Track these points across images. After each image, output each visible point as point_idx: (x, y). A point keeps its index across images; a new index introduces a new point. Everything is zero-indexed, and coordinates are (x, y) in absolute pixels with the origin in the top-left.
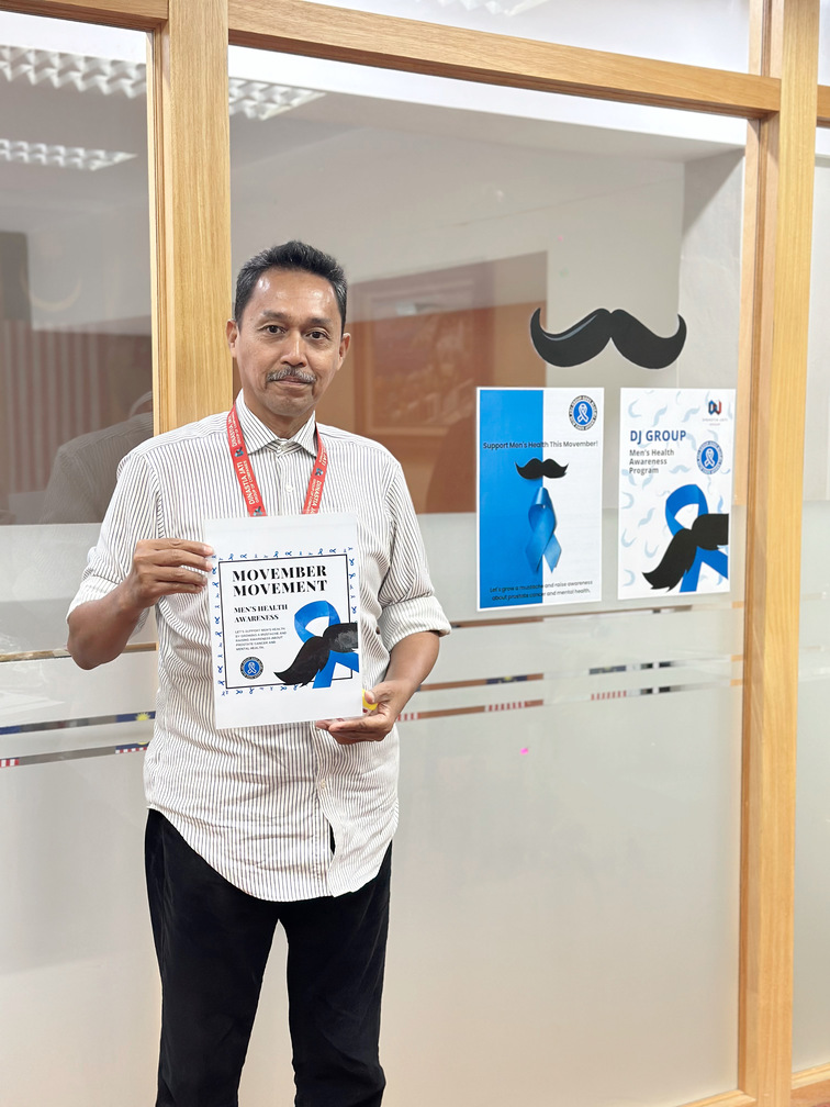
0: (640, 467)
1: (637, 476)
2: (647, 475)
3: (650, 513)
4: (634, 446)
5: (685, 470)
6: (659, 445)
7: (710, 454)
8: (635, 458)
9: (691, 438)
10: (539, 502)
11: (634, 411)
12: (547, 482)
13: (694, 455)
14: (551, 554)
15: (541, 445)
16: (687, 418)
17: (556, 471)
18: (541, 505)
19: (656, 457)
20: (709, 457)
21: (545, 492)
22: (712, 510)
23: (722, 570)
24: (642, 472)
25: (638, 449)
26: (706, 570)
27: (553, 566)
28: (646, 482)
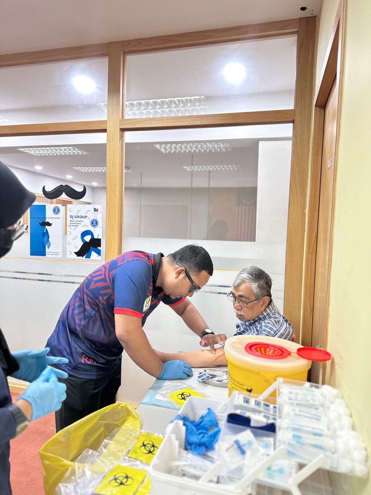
0: (73, 224)
1: (72, 227)
3: (76, 237)
4: (71, 219)
5: (87, 226)
6: (79, 219)
8: (71, 222)
9: (88, 217)
10: (45, 231)
11: (71, 210)
12: (47, 227)
13: (90, 222)
14: (48, 244)
15: (45, 218)
16: (87, 212)
17: (49, 224)
18: (45, 233)
19: (78, 222)
20: (94, 223)
21: (46, 229)
22: (96, 237)
23: (99, 254)
24: (74, 226)
26: (93, 253)
27: (49, 247)
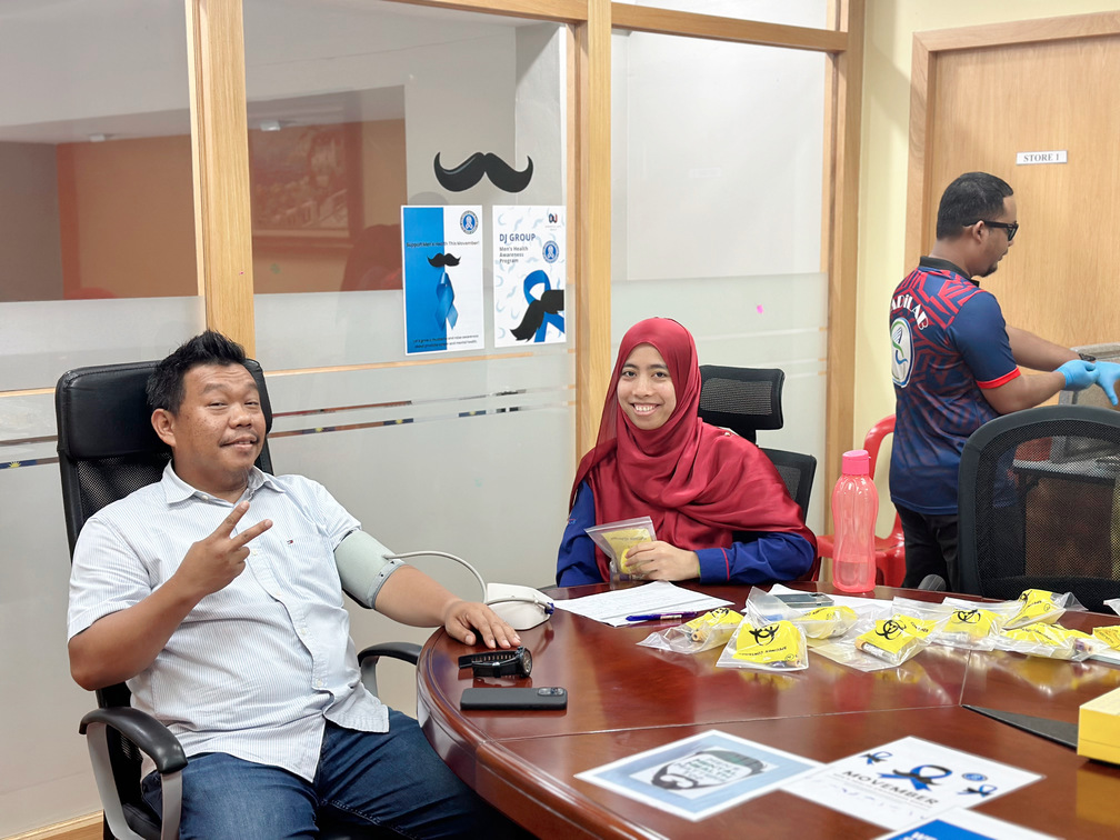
0: (506, 258)
1: (504, 264)
2: (511, 264)
3: (514, 290)
4: (502, 244)
5: (536, 260)
6: (519, 244)
7: (551, 249)
8: (503, 252)
9: (539, 239)
10: (443, 282)
11: (502, 221)
12: (448, 269)
13: (541, 251)
14: (451, 317)
15: (443, 244)
16: (535, 225)
17: (453, 261)
18: (444, 285)
19: (517, 252)
20: (550, 252)
21: (447, 275)
22: (553, 287)
23: (561, 328)
24: (508, 262)
25: (505, 246)
26: (550, 327)
27: (453, 325)
28: (511, 269)
